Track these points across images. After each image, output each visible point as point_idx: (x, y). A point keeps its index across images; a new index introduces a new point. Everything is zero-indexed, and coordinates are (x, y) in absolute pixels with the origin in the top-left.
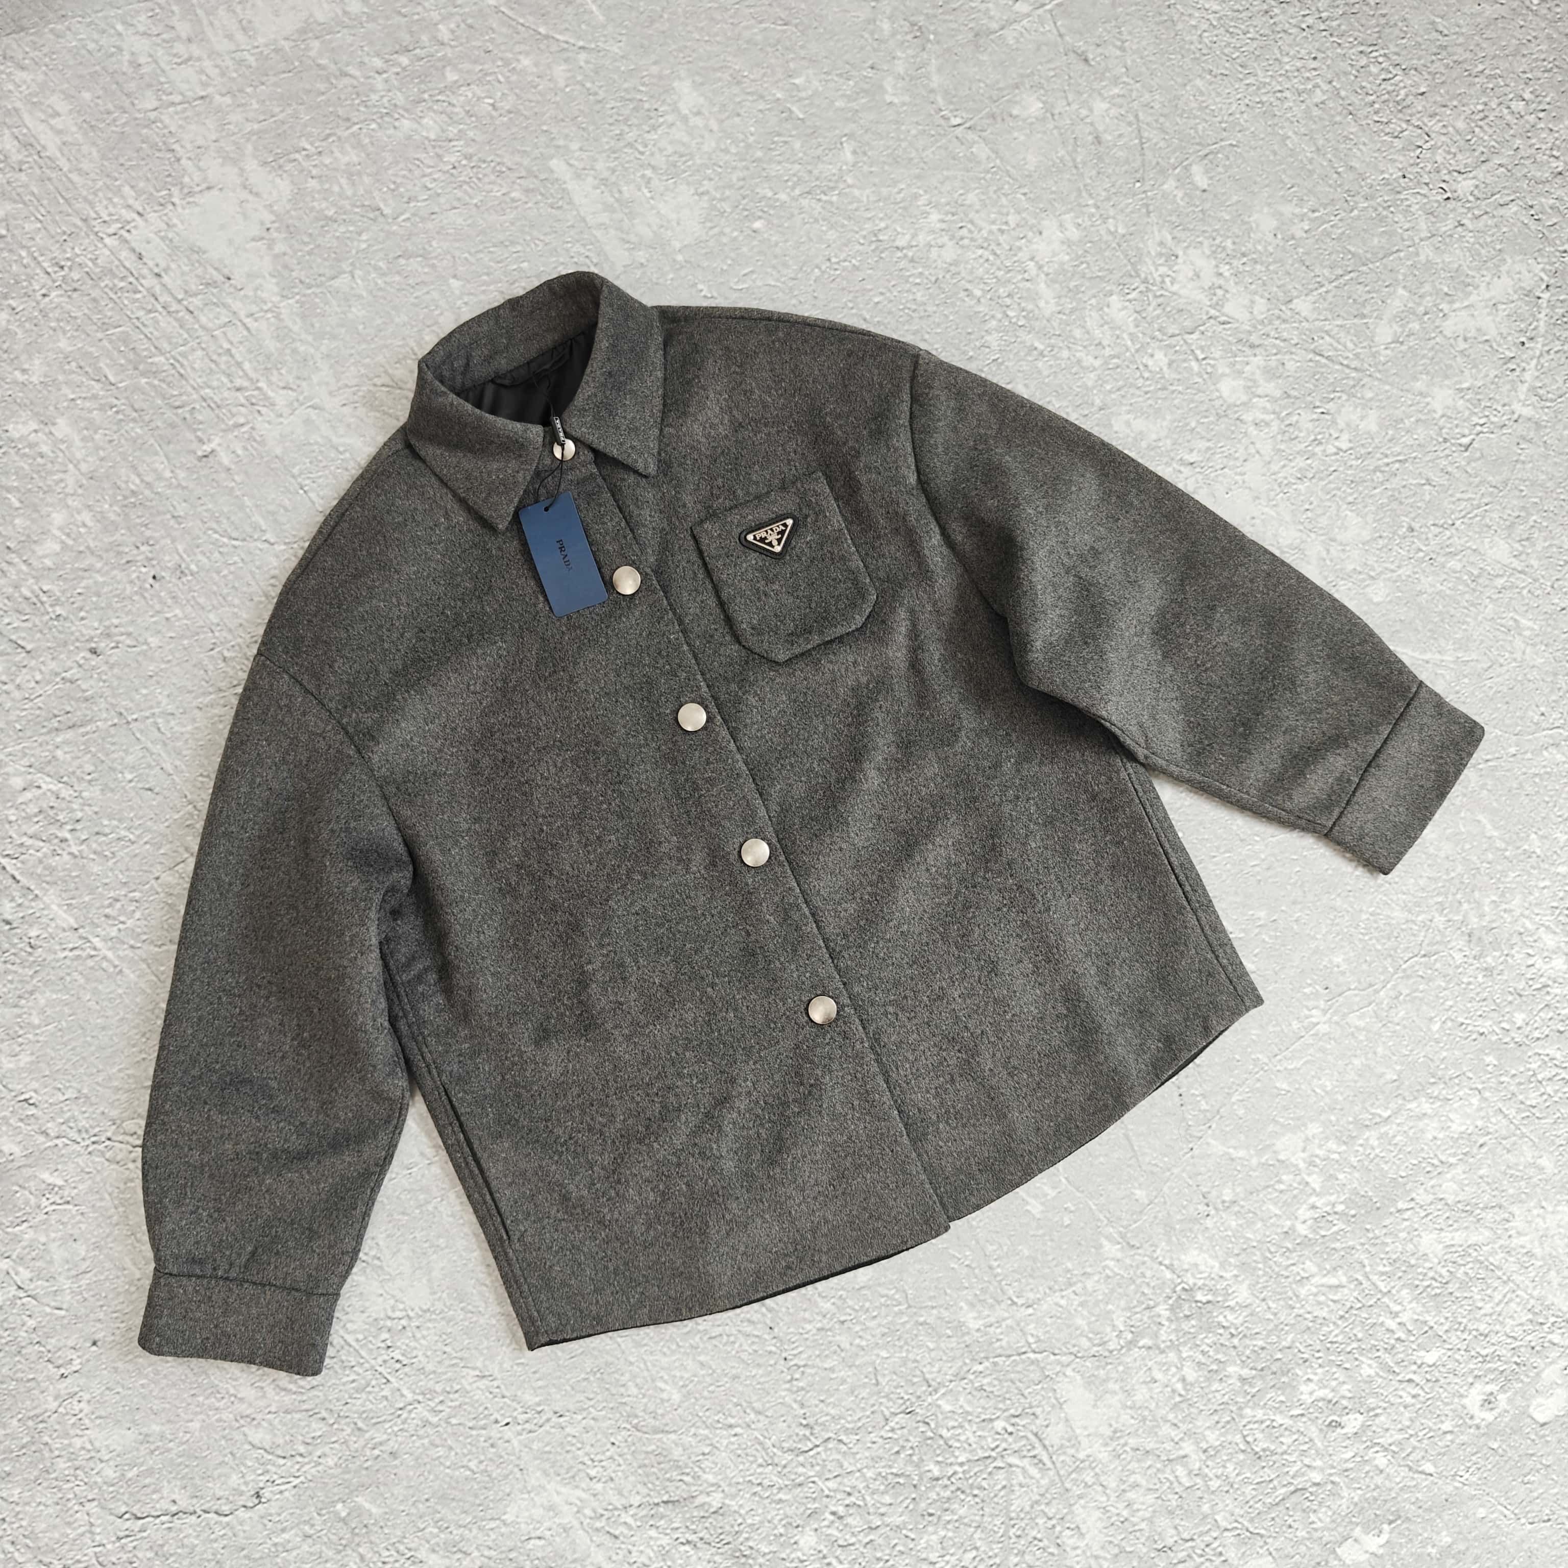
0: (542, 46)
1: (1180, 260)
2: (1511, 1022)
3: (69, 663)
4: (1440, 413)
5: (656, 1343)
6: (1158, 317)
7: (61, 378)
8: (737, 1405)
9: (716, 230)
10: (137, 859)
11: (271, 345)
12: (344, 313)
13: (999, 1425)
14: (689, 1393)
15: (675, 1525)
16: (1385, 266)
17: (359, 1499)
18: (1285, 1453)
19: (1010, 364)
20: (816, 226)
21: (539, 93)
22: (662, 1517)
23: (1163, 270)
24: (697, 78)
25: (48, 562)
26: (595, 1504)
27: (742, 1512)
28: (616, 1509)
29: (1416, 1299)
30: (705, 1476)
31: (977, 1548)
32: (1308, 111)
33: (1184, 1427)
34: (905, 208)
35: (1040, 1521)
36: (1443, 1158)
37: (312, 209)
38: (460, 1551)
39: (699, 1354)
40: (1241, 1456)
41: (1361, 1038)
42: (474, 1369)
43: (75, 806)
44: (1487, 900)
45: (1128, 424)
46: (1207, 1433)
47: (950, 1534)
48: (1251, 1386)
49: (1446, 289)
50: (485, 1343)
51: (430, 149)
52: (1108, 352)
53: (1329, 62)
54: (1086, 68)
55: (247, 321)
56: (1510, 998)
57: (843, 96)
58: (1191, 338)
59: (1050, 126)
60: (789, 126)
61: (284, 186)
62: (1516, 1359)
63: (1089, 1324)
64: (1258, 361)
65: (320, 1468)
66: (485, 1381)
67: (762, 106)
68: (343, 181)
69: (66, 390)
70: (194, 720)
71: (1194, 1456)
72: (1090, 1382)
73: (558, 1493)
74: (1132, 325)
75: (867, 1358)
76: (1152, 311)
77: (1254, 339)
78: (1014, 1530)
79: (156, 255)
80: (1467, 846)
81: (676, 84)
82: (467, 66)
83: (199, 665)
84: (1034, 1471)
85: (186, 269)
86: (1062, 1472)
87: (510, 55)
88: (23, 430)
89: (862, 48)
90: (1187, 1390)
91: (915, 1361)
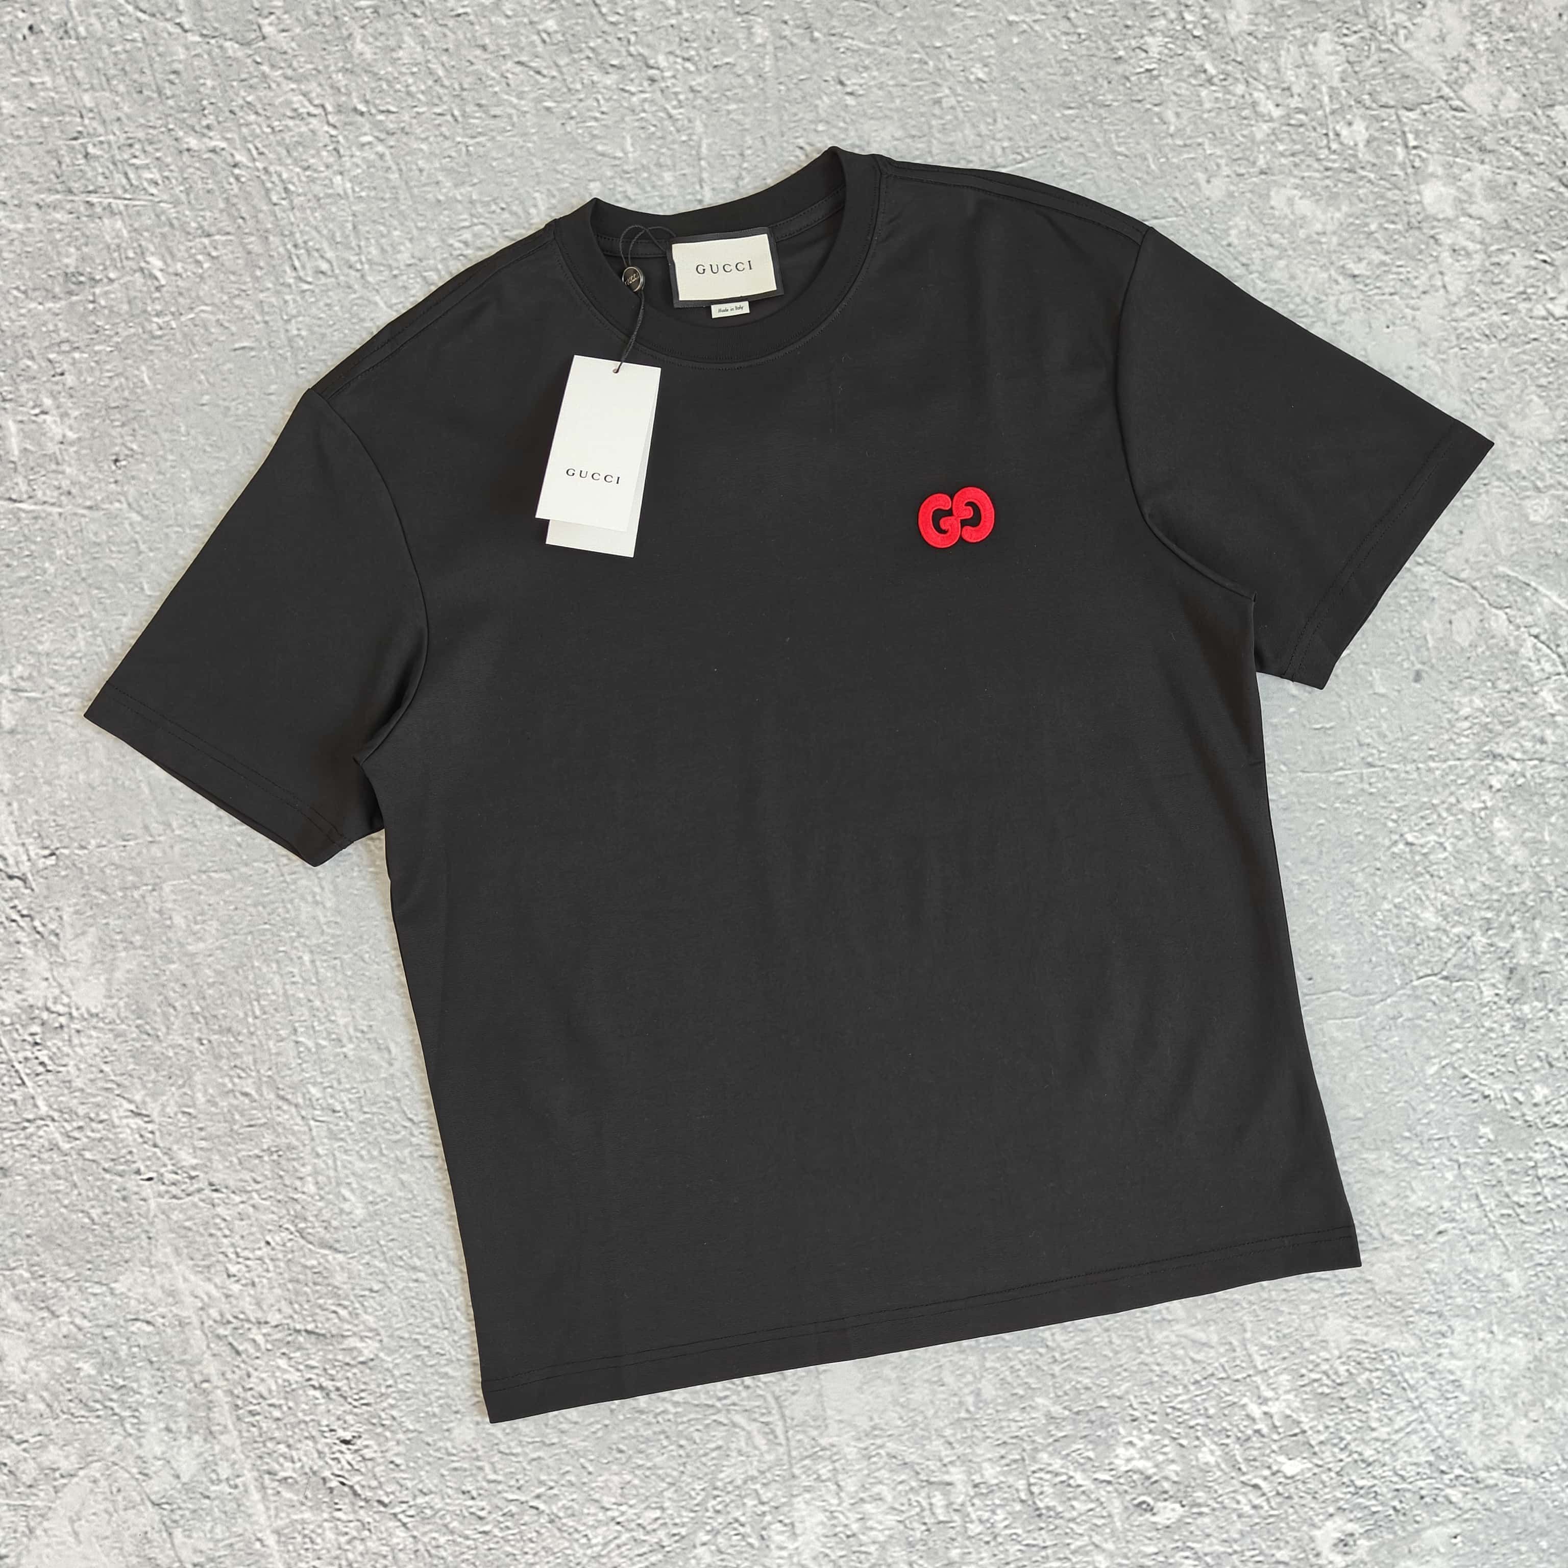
1: (1426, 12)
2: (1528, 1093)
5: (356, 1141)
6: (1374, 77)
8: (429, 1245)
14: (376, 1213)
18: (1073, 1520)
19: (1168, 81)
22: (299, 1349)
23: (1400, 18)
27: (396, 1373)
28: (248, 1321)
29: (1297, 1390)
30: (366, 1317)
31: (663, 1509)
33: (960, 1449)
35: (750, 1502)
36: (1387, 1232)
38: (48, 1308)
39: (404, 1171)
40: (1018, 1507)
41: (1334, 1053)
42: (130, 1101)
44: (1549, 935)
45: (1290, 201)
46: (986, 1465)
47: (636, 1482)
50: (153, 1075)
52: (1295, 102)
56: (1537, 1064)
58: (1406, 116)
62: (1396, 1503)
64: (1484, 170)
66: (139, 1121)
70: (28, 219)
71: (960, 1487)
73: (185, 1280)
74: (1337, 77)
76: (1369, 67)
77: (1488, 141)
78: (714, 1502)
80: (1546, 861)
83: (53, 153)
84: (760, 1441)
86: (794, 1453)
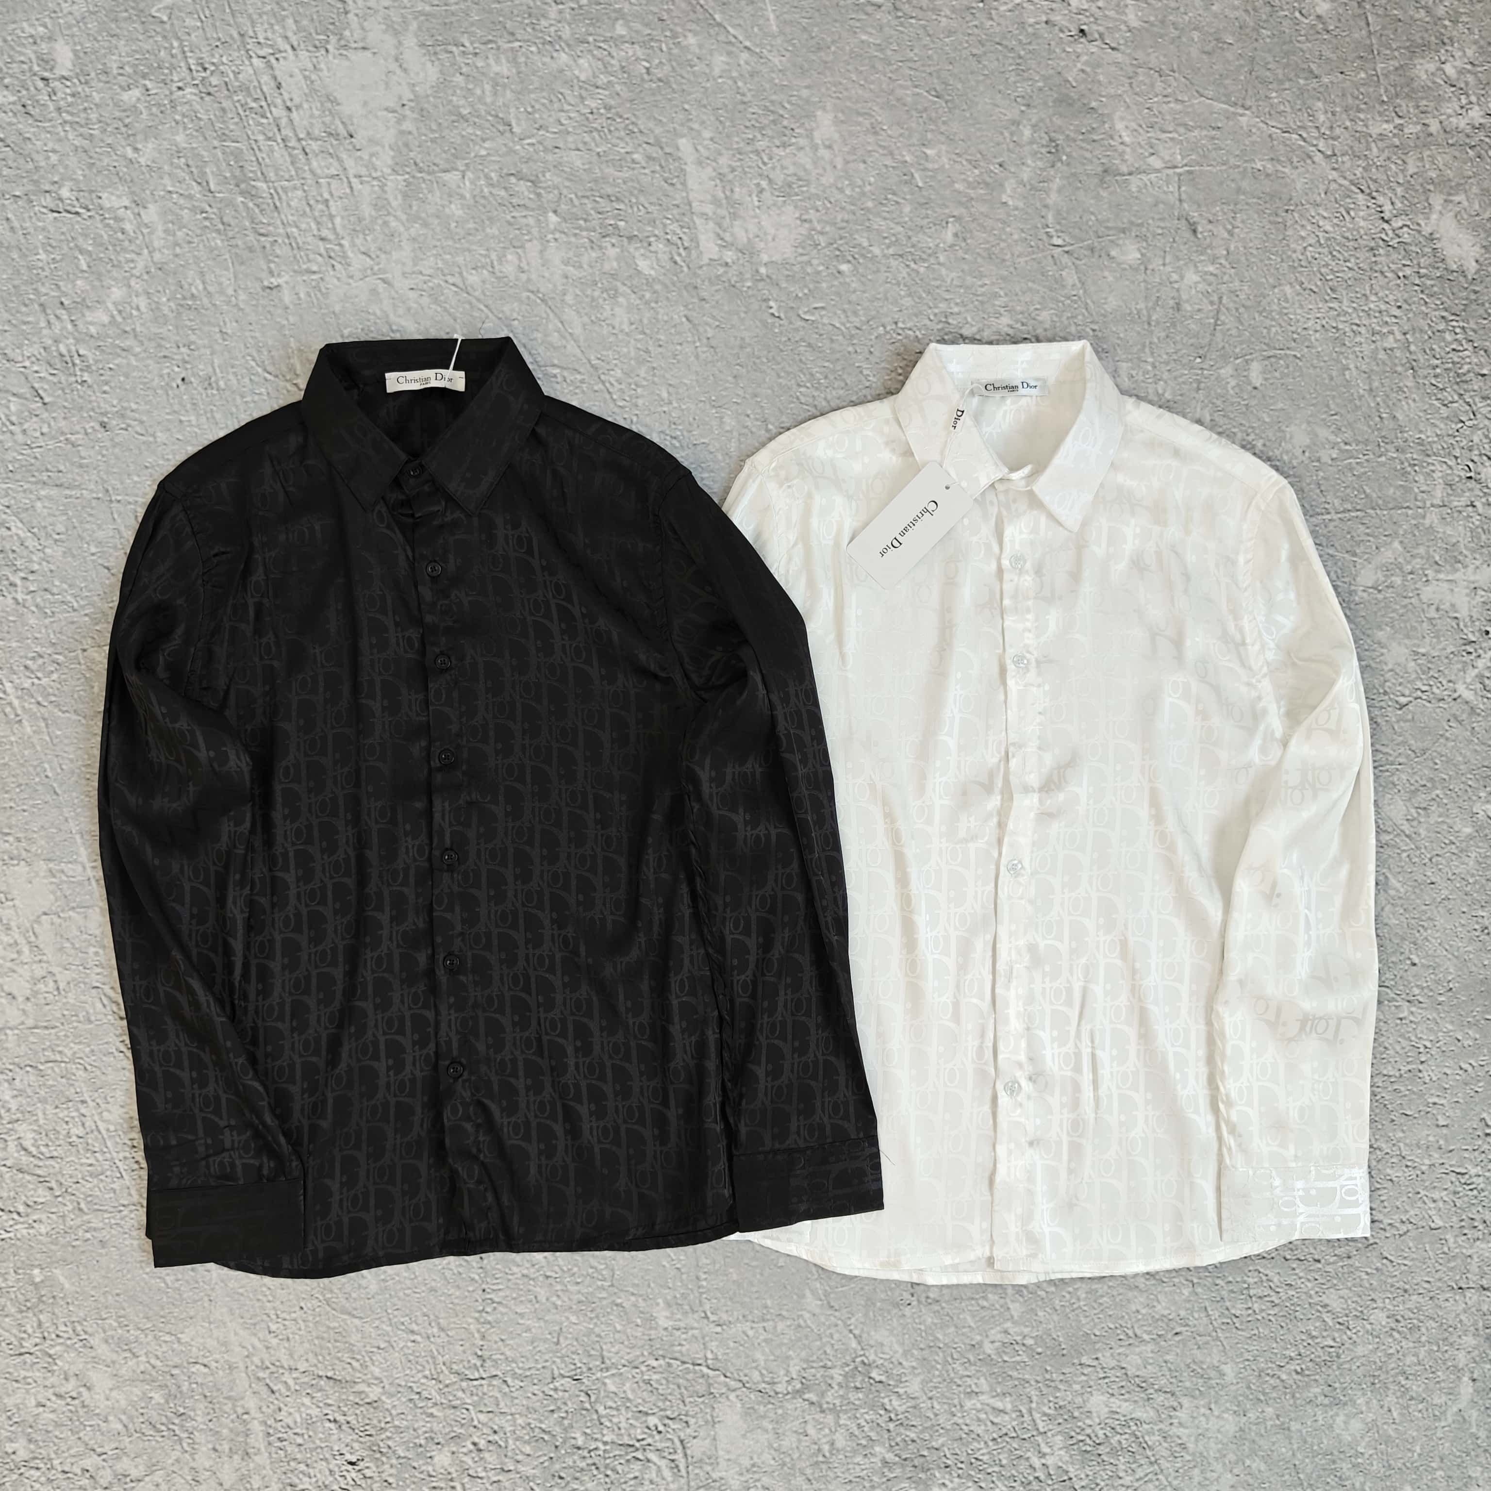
0: (712, 31)
3: (77, 428)
4: (1390, 666)
7: (166, 168)
9: (805, 258)
10: (73, 627)
11: (367, 211)
12: (443, 206)
13: (652, 1421)
15: (329, 1401)
16: (1391, 518)
17: (57, 1272)
20: (895, 287)
21: (693, 73)
24: (840, 115)
25: (93, 330)
26: (266, 1356)
32: (1375, 351)
34: (982, 303)
37: (451, 101)
43: (35, 558)
48: (890, 1470)
49: (1437, 558)
51: (576, 88)
53: (1411, 315)
54: (1192, 238)
55: (353, 180)
57: (964, 180)
59: (1141, 277)
60: (906, 189)
61: (432, 73)
63: (766, 1361)
65: (31, 1231)
67: (889, 162)
68: (488, 87)
69: (167, 181)
72: (749, 1412)
75: (557, 1317)
79: (294, 89)
81: (819, 113)
82: (638, 26)
85: (317, 113)
87: (679, 29)
88: (115, 203)
89: (998, 144)
90: (830, 1452)
91: (599, 1336)
